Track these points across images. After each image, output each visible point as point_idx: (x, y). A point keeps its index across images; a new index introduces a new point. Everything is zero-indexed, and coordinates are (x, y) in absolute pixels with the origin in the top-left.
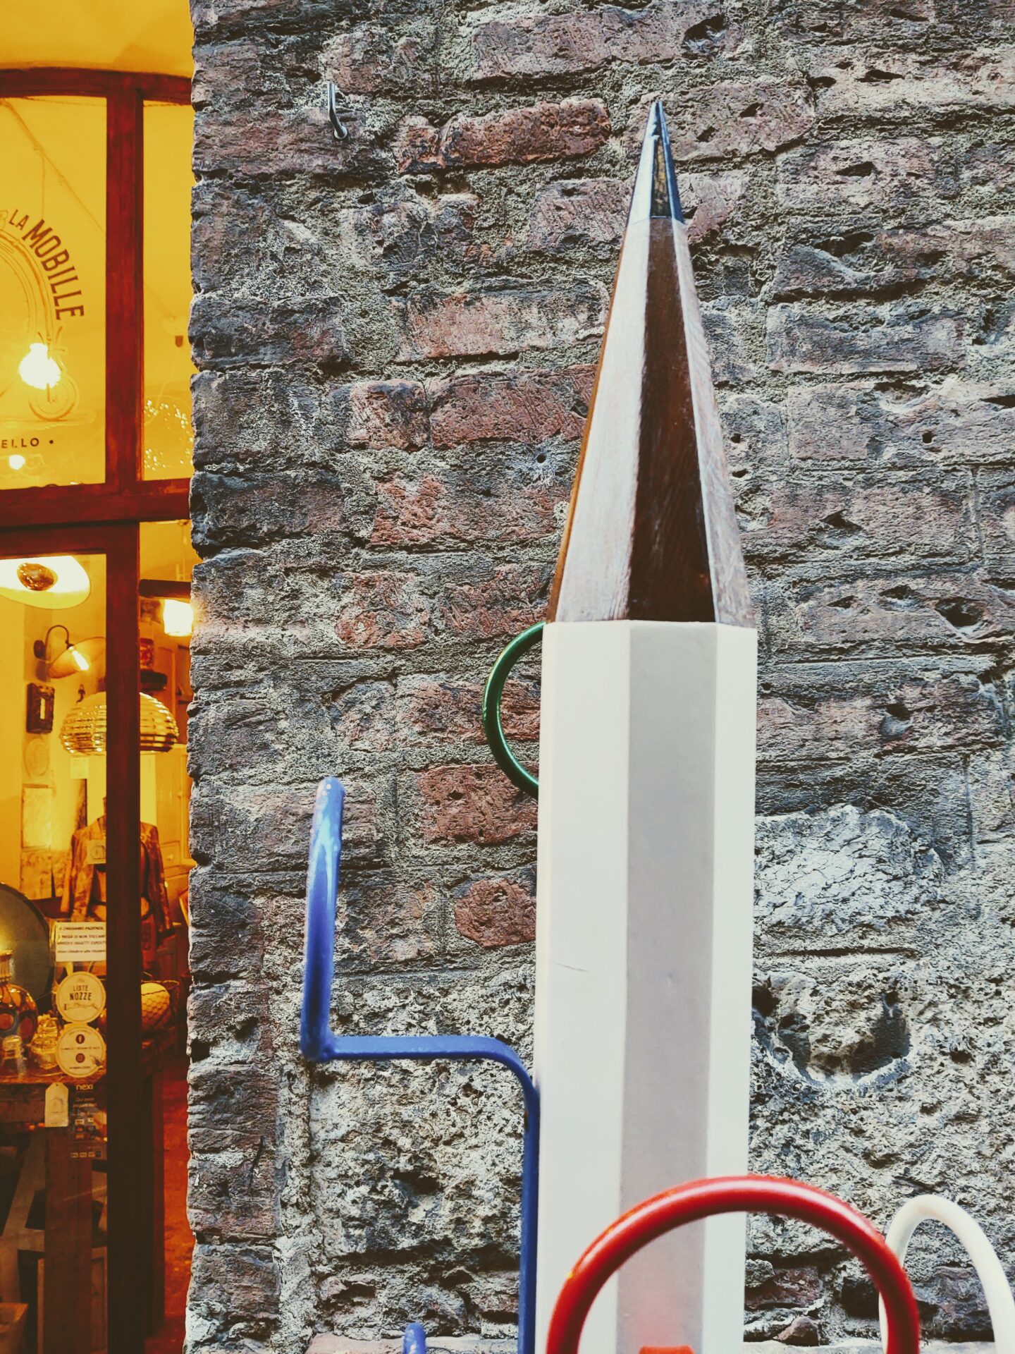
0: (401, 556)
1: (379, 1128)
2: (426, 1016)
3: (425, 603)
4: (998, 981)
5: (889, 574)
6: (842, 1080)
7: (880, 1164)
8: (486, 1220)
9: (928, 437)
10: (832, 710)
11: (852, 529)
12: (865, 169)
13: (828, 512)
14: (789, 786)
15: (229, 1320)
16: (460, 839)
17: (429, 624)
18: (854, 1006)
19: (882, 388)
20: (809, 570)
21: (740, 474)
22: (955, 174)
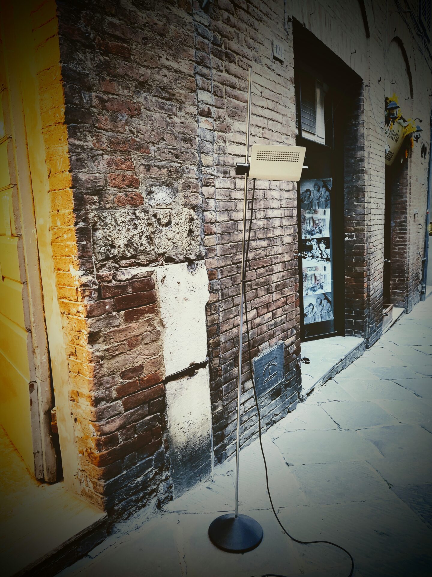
0: (102, 131)
1: (106, 237)
2: (112, 218)
3: (107, 141)
4: (181, 213)
5: (169, 149)
6: (164, 228)
7: (169, 240)
8: (122, 251)
9: (173, 126)
10: (163, 170)
11: (164, 140)
12: (166, 76)
13: (162, 136)
14: (157, 182)
15: (87, 271)
16: (115, 187)
17: (107, 145)
18: (166, 217)
19: (168, 116)
20: (159, 146)
21: (151, 127)
22: (176, 81)
